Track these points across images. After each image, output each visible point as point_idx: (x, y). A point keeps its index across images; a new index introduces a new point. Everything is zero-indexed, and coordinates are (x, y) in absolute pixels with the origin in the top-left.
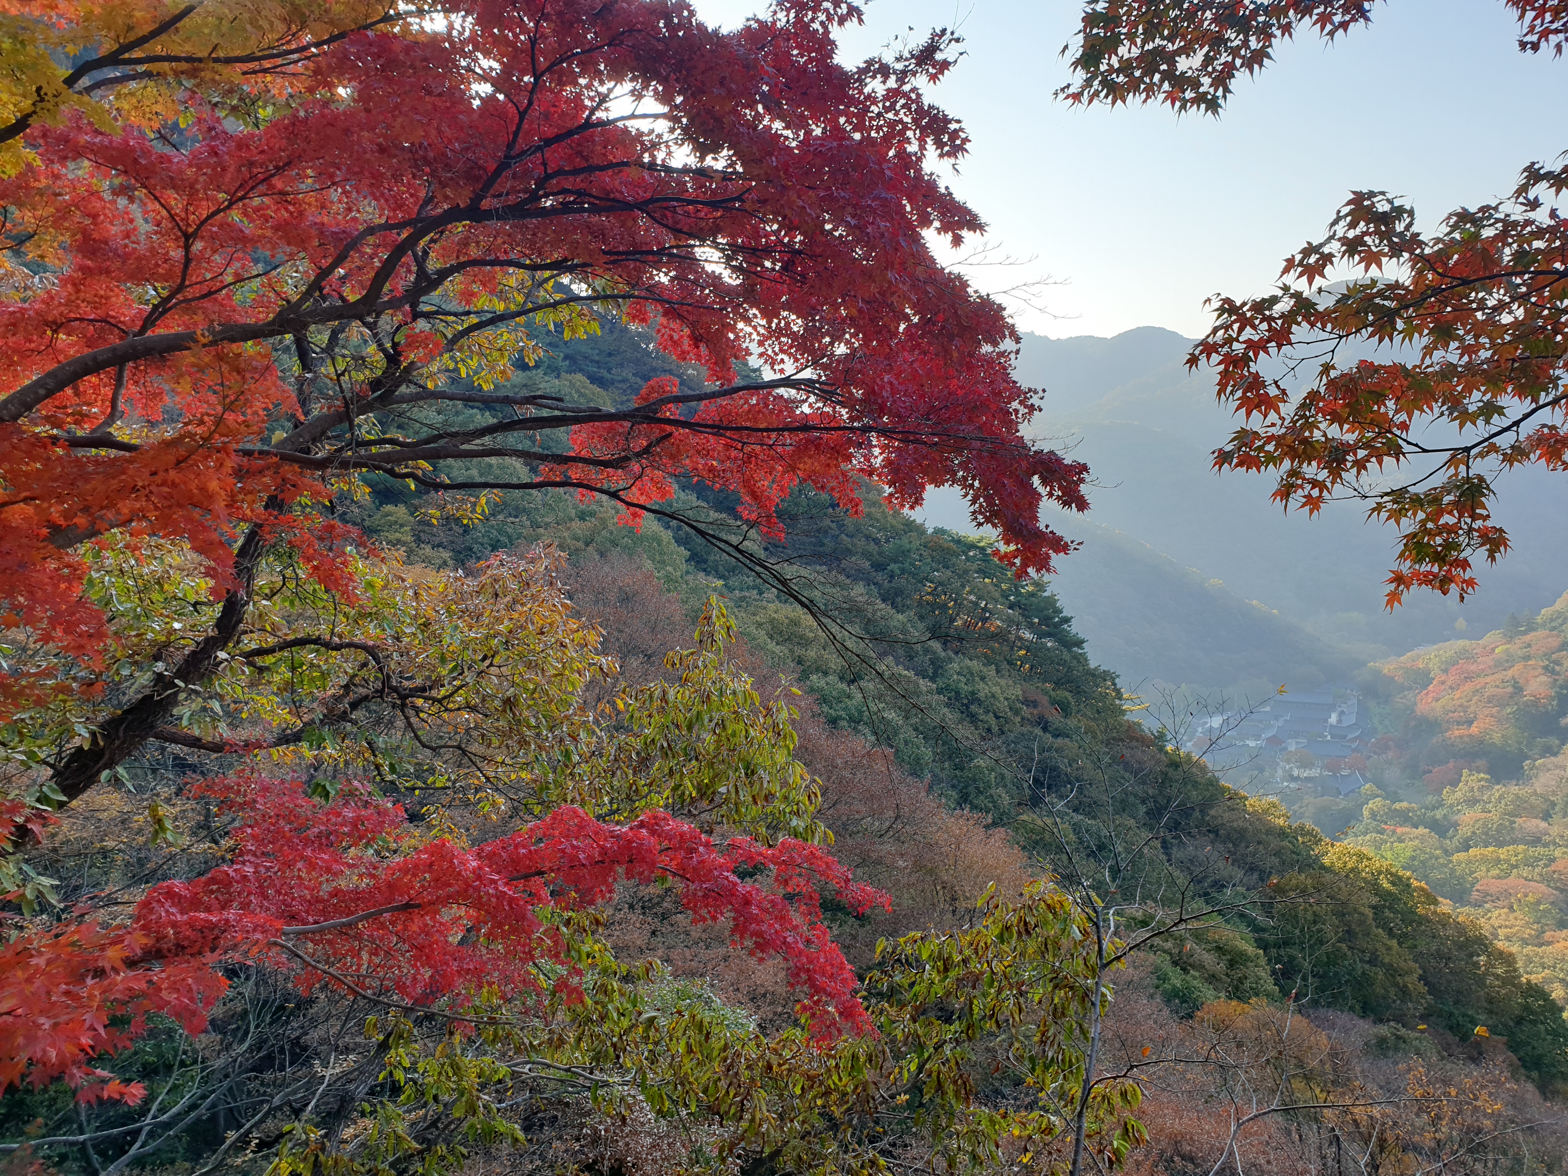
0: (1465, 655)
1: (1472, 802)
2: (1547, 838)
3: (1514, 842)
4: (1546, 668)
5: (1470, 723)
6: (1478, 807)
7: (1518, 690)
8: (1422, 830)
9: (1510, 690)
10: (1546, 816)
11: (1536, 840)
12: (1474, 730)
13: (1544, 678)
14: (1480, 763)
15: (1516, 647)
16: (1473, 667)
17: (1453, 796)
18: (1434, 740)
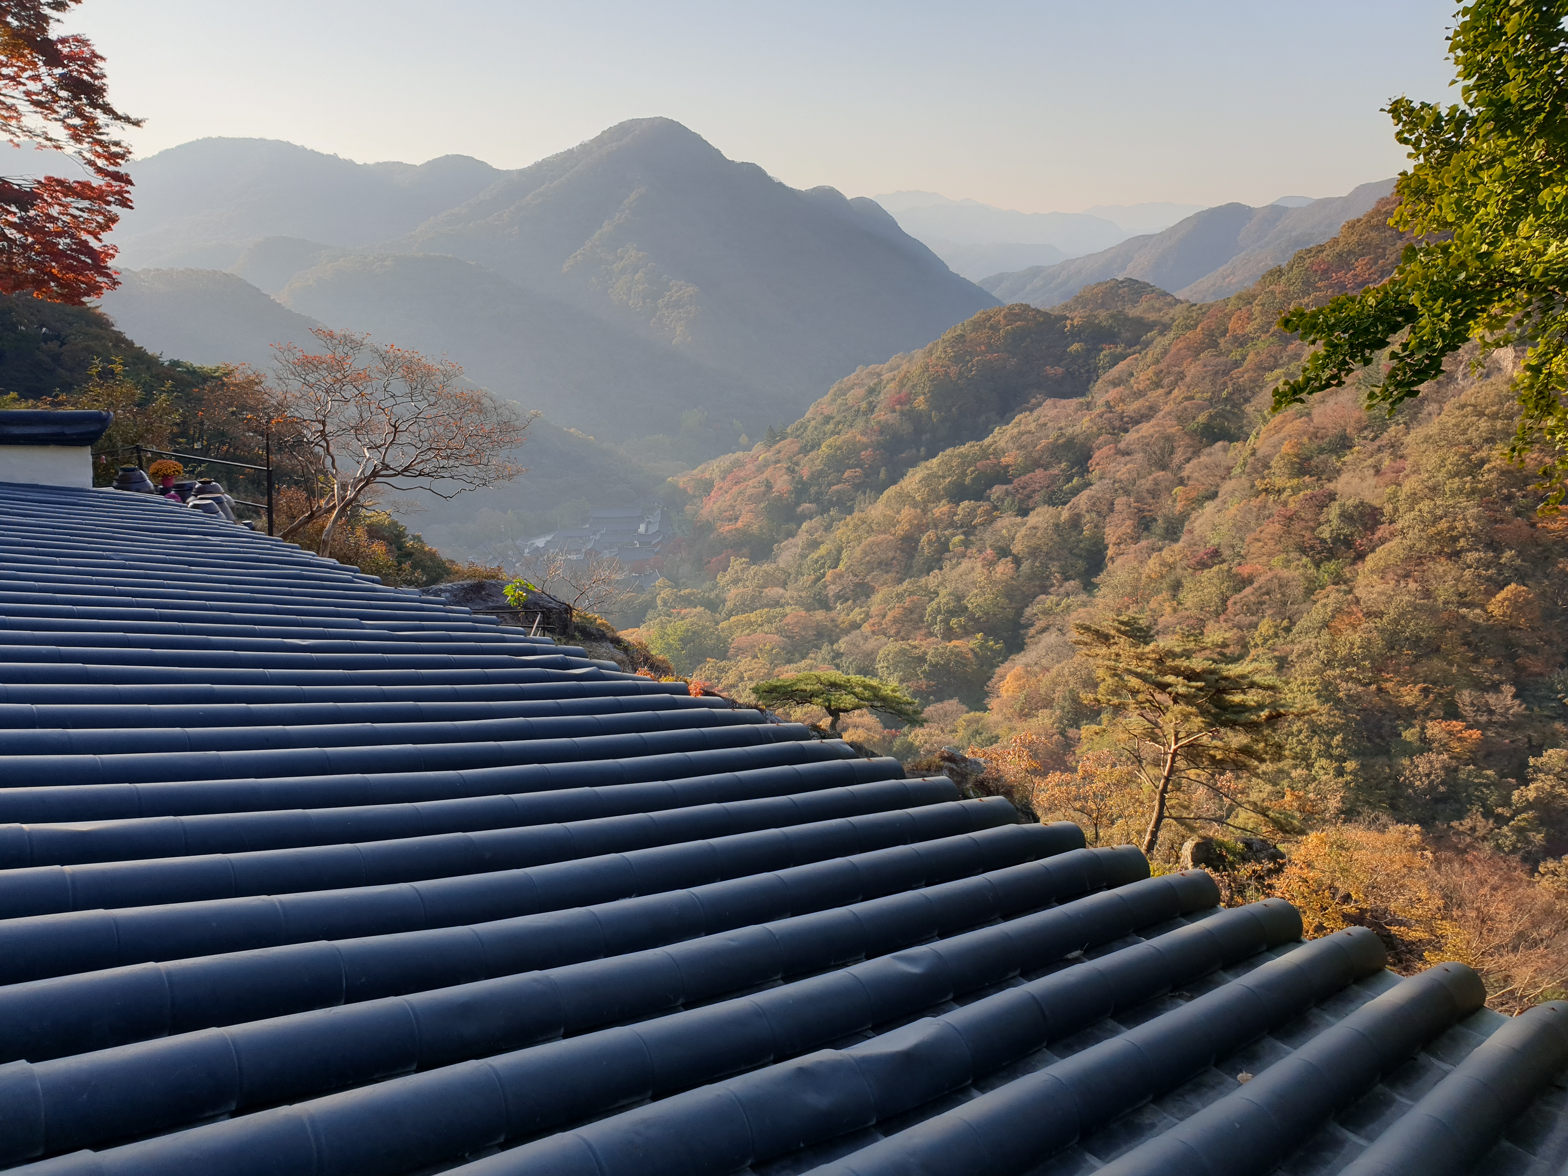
0: (739, 464)
1: (736, 581)
2: (783, 601)
3: (762, 607)
4: (788, 469)
5: (737, 519)
6: (740, 584)
7: (769, 486)
8: (699, 609)
9: (763, 489)
10: (784, 585)
11: (777, 603)
12: (739, 524)
13: (786, 477)
14: (745, 550)
15: (769, 455)
16: (742, 474)
17: (722, 579)
18: (712, 536)
